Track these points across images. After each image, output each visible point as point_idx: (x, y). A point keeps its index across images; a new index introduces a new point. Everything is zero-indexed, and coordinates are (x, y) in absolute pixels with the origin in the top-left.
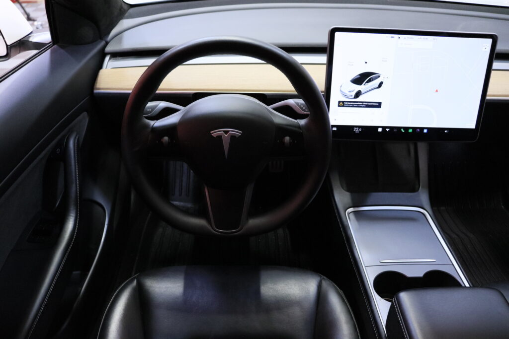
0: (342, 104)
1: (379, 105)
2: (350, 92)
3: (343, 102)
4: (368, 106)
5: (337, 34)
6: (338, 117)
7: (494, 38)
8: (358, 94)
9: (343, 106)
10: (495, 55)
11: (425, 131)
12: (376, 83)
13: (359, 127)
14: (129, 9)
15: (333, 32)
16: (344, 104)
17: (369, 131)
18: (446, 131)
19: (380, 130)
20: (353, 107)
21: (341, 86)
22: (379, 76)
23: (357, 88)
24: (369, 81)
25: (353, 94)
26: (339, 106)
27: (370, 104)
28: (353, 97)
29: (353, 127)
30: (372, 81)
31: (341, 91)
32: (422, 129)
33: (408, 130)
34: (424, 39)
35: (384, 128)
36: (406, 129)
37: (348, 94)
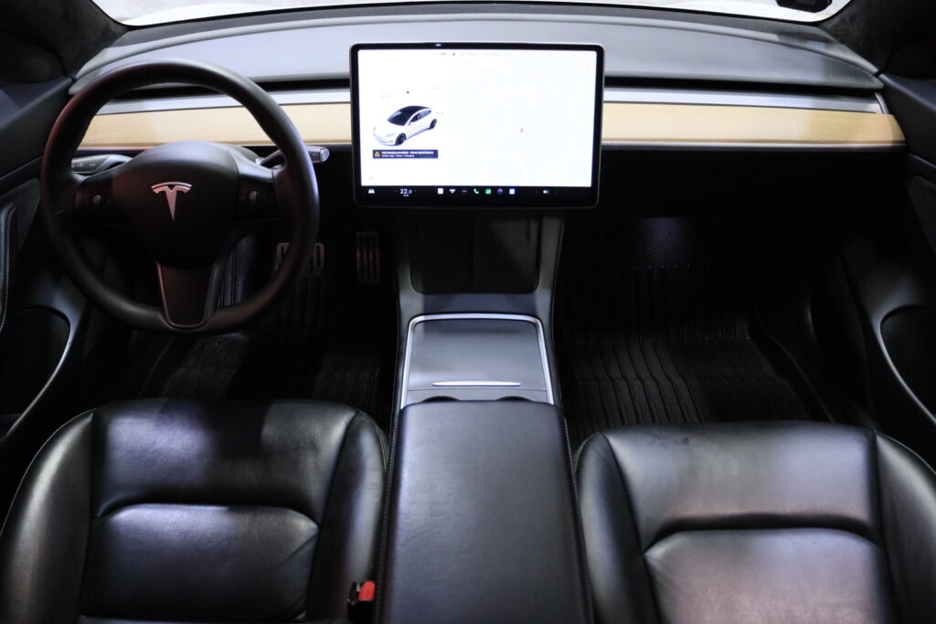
0: (378, 154)
1: (435, 154)
2: (388, 136)
3: (380, 151)
4: (417, 156)
5: (361, 53)
6: (374, 174)
7: (600, 52)
8: (401, 139)
9: (381, 157)
10: (605, 81)
11: (512, 192)
12: (426, 121)
13: (409, 188)
14: (124, 33)
15: (355, 50)
16: (381, 154)
17: (424, 194)
18: (545, 192)
19: (440, 191)
20: (395, 157)
21: (374, 129)
22: (430, 112)
23: (399, 130)
24: (416, 119)
25: (394, 139)
26: (374, 157)
27: (420, 153)
28: (394, 143)
29: (398, 188)
30: (421, 118)
31: (375, 135)
32: (506, 189)
33: (484, 192)
34: (491, 54)
35: (446, 188)
36: (482, 189)
37: (386, 139)
